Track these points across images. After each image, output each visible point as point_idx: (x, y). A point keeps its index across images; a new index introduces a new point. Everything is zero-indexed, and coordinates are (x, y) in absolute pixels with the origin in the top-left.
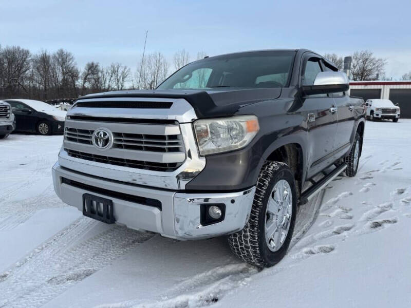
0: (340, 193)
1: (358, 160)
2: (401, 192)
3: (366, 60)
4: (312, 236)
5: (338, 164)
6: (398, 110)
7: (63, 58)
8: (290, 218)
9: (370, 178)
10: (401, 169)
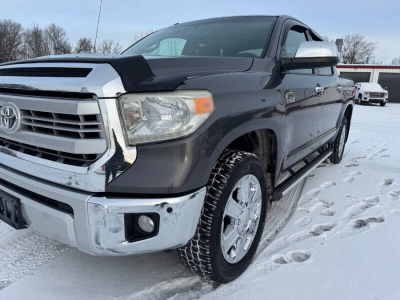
0: (322, 183)
1: (344, 145)
2: (389, 183)
3: (357, 43)
4: (286, 238)
5: (322, 151)
6: (386, 93)
7: (55, 33)
8: (259, 220)
9: (355, 165)
10: (388, 156)
